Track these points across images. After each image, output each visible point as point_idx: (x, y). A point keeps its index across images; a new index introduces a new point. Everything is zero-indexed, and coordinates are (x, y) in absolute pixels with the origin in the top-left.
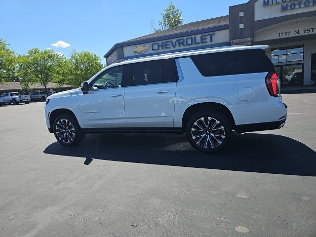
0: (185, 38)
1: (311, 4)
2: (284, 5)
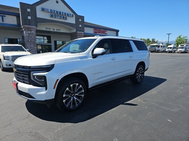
1: (62, 18)
2: (52, 14)
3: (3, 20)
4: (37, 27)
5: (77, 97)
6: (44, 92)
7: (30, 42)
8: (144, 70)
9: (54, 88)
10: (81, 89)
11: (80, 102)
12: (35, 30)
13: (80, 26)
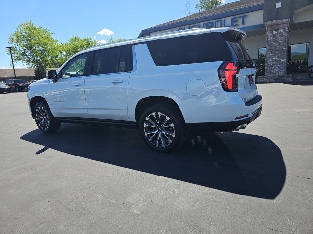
0: (214, 21)
12: (287, 25)
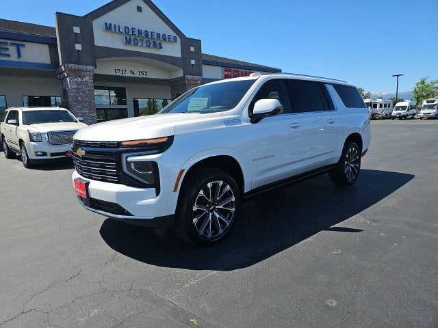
1: (152, 46)
2: (128, 38)
3: (19, 56)
4: (96, 67)
5: (221, 212)
6: (152, 200)
7: (81, 102)
8: (361, 154)
9: (175, 190)
10: (228, 195)
11: (228, 224)
12: (92, 74)
13: (193, 62)
